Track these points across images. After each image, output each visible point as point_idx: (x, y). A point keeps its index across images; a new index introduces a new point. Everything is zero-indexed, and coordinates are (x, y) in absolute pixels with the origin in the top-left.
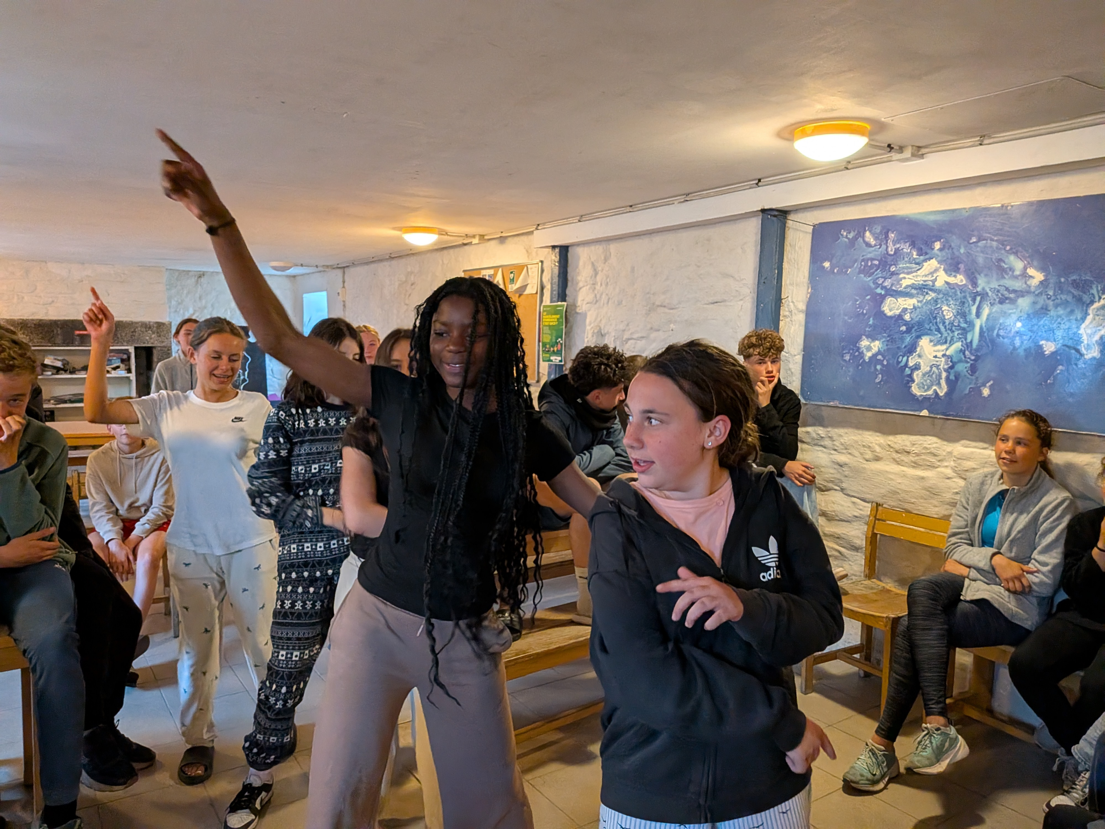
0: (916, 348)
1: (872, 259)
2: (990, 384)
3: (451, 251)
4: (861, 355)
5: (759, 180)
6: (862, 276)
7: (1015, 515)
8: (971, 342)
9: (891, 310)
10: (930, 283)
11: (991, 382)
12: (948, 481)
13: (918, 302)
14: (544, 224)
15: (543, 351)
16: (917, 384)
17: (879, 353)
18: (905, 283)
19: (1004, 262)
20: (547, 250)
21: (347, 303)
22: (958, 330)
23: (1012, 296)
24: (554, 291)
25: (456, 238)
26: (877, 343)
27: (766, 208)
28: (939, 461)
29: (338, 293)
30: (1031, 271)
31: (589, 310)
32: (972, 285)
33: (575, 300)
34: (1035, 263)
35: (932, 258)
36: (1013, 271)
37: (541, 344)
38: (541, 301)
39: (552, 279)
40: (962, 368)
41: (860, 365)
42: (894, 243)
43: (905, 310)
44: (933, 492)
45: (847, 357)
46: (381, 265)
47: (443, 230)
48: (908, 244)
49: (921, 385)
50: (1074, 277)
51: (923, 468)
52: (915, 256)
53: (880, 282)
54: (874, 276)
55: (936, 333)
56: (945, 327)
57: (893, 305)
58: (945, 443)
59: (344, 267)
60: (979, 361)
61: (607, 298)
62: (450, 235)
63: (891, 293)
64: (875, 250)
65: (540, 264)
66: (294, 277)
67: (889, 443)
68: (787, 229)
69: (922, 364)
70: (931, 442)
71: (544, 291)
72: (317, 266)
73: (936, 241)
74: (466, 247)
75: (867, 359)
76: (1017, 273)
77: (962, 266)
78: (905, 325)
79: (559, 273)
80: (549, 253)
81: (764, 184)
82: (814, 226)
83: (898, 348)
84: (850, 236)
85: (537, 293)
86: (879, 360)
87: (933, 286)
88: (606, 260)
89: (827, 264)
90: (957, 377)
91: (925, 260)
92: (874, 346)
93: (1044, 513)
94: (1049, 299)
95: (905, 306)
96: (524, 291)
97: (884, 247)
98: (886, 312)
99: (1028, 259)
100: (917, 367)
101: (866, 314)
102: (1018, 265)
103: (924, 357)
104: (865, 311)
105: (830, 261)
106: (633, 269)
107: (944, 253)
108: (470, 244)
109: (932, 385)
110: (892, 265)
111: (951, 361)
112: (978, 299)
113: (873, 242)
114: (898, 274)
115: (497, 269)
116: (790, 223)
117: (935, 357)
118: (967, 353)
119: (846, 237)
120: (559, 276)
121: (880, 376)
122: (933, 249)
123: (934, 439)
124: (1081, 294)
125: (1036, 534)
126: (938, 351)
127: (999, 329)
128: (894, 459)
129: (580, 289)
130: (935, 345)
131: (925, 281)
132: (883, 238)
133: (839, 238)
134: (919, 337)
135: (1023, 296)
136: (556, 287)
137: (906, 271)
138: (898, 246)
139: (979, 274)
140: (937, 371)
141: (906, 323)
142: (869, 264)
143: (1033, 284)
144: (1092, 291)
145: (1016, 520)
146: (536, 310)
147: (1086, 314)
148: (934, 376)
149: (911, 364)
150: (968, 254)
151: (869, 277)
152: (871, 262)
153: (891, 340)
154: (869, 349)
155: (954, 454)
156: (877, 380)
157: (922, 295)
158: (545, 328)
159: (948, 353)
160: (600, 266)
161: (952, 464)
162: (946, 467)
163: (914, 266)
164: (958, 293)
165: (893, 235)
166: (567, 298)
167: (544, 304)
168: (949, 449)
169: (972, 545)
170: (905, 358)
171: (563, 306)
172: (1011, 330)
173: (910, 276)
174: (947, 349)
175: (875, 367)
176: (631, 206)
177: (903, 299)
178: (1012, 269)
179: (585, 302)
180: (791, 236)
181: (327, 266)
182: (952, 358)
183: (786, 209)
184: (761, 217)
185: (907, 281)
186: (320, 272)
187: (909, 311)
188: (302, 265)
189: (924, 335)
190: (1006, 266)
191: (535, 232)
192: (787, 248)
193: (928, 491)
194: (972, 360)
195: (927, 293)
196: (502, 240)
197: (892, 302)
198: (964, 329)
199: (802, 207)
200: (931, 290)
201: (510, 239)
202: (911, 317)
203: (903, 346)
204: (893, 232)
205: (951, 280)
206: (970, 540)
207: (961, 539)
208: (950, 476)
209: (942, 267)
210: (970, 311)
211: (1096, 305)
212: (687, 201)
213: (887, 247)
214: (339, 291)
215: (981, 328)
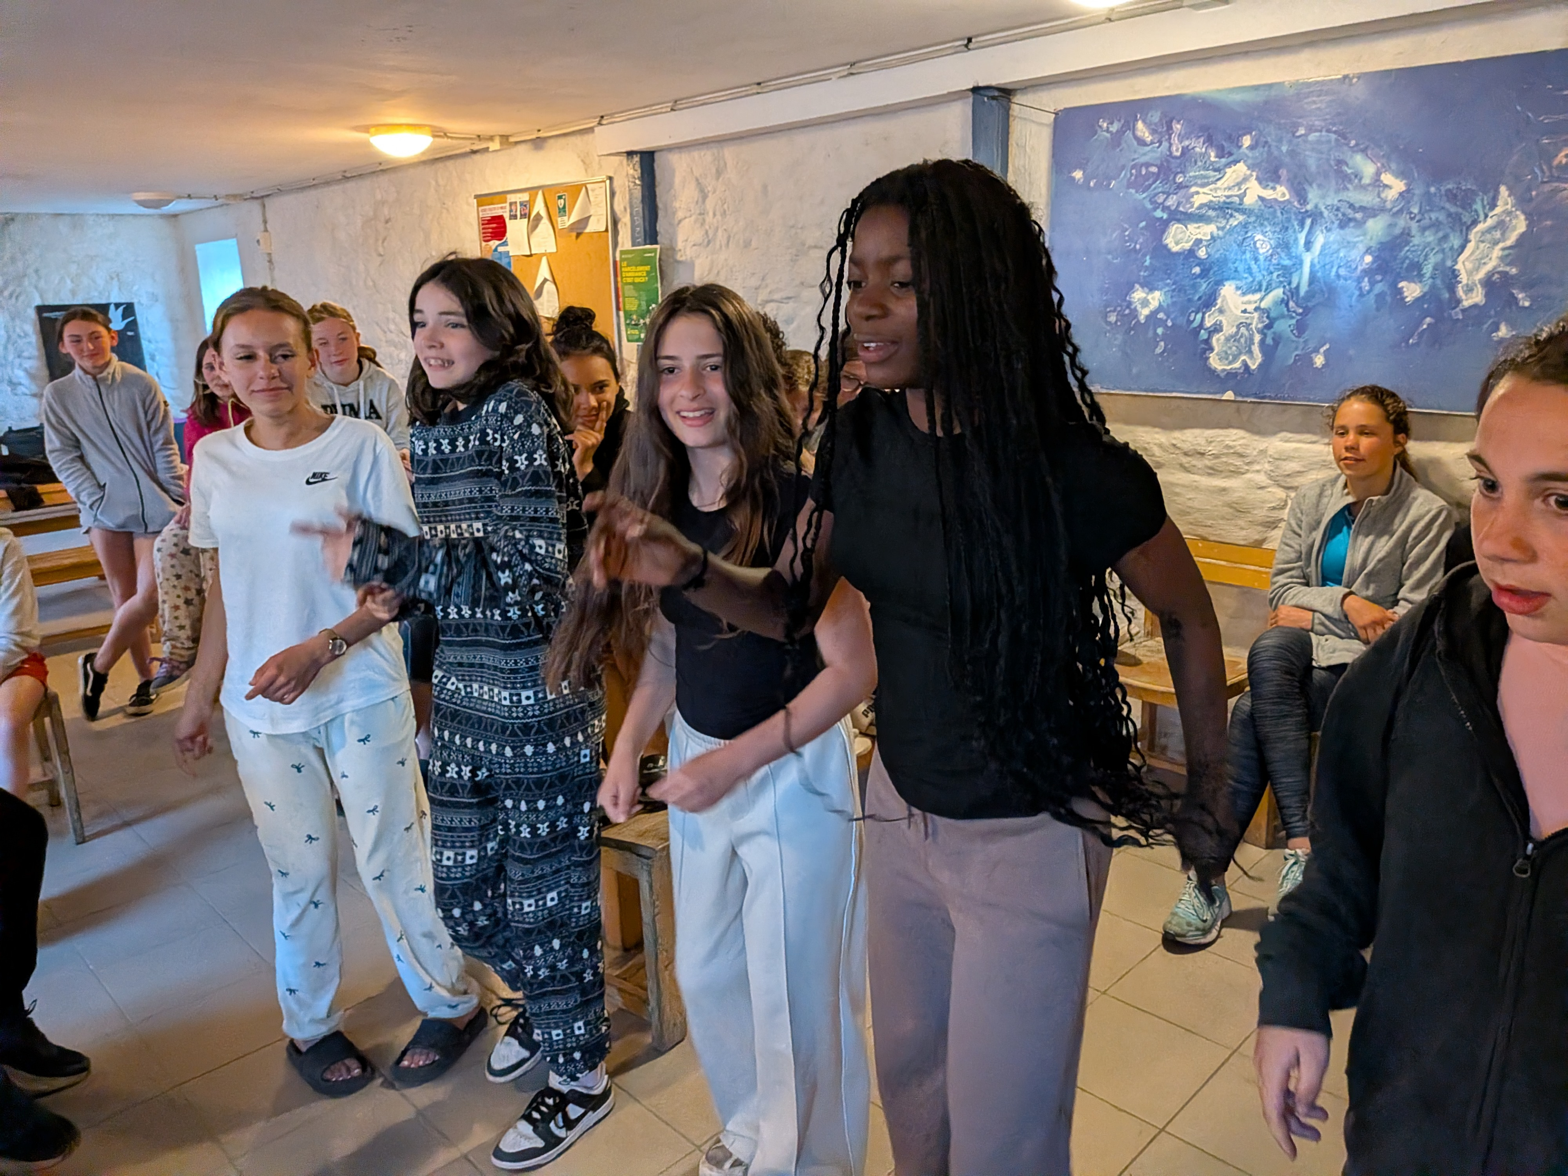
0: (1215, 299)
1: (1147, 165)
2: (1325, 348)
3: (450, 164)
4: (1134, 313)
5: (970, 40)
6: (1133, 191)
7: (1371, 538)
8: (1298, 287)
9: (1177, 243)
10: (1237, 200)
11: (1327, 346)
12: (1259, 492)
13: (1218, 228)
14: (611, 115)
15: (627, 325)
16: (1217, 354)
17: (1160, 309)
18: (1198, 200)
19: (1347, 165)
20: (617, 158)
21: (275, 258)
22: (1279, 270)
23: (1359, 216)
24: (638, 226)
25: (461, 141)
26: (1157, 294)
27: (981, 84)
28: (1248, 464)
29: (258, 241)
30: (1387, 178)
31: (698, 256)
32: (1299, 201)
33: (673, 239)
34: (1394, 166)
35: (1239, 162)
36: (1360, 180)
37: (622, 313)
38: (615, 244)
39: (631, 207)
40: (1284, 326)
41: (1132, 329)
42: (1181, 138)
43: (1198, 242)
44: (1239, 509)
45: (1113, 318)
46: (327, 191)
47: (440, 130)
48: (1202, 140)
49: (1223, 355)
50: (1450, 186)
51: (1223, 475)
52: (1213, 159)
53: (1160, 200)
54: (1150, 192)
55: (1246, 275)
56: (1259, 267)
57: (1180, 236)
58: (1257, 438)
59: (262, 197)
60: (1310, 315)
61: (726, 236)
62: (452, 138)
63: (1178, 217)
64: (1152, 151)
65: (608, 182)
66: (175, 216)
67: (1174, 442)
68: (1011, 119)
69: (1225, 323)
70: (1235, 437)
71: (619, 226)
72: (216, 197)
73: (1245, 135)
74: (477, 157)
75: (1142, 319)
76: (1366, 181)
77: (1283, 172)
78: (1197, 265)
79: (643, 196)
80: (621, 163)
81: (976, 45)
82: (1056, 114)
83: (1190, 300)
84: (1114, 128)
85: (607, 230)
86: (1161, 319)
87: (1240, 204)
88: (719, 173)
89: (1078, 175)
90: (1277, 340)
91: (1228, 165)
92: (1153, 299)
93: (1414, 533)
94: (1412, 219)
95: (1199, 237)
96: (585, 228)
97: (1165, 144)
98: (1170, 246)
99: (1384, 161)
100: (1217, 328)
101: (1140, 249)
102: (1368, 169)
103: (1228, 313)
104: (1138, 247)
105: (1082, 167)
106: (765, 187)
107: (1256, 153)
108: (486, 150)
109: (1240, 353)
110: (1178, 173)
111: (1268, 317)
112: (1308, 222)
113: (1148, 138)
114: (1187, 187)
115: (533, 192)
116: (1015, 109)
117: (1245, 311)
118: (1291, 304)
119: (1108, 131)
120: (643, 201)
121: (1162, 344)
122: (1240, 147)
123: (1241, 433)
124: (1460, 210)
125: (1404, 564)
126: (1249, 302)
127: (1339, 267)
128: (1181, 465)
129: (680, 221)
130: (1244, 294)
131: (1228, 197)
132: (1163, 131)
133: (1096, 133)
134: (1220, 283)
135: (1375, 216)
136: (639, 221)
137: (1199, 182)
138: (1187, 143)
139: (1311, 185)
140: (1246, 333)
141: (1200, 263)
142: (1144, 172)
143: (1390, 198)
144: (1474, 207)
145: (1372, 544)
146: (607, 258)
147: (1467, 241)
148: (1243, 340)
149: (1208, 323)
150: (1292, 153)
151: (1143, 192)
152: (1147, 168)
153: (1179, 289)
154: (1145, 303)
155: (1270, 453)
156: (1159, 350)
157: (1224, 218)
158: (627, 287)
159: (1263, 305)
160: (710, 184)
161: (1267, 467)
162: (1258, 471)
163: (1212, 173)
164: (1279, 214)
165: (1179, 126)
166: (659, 238)
167: (619, 249)
168: (1262, 446)
169: (1307, 584)
170: (1199, 316)
171: (655, 250)
172: (1356, 268)
173: (1206, 190)
174: (1262, 299)
175: (1155, 330)
176: (759, 84)
177: (1196, 225)
178: (1358, 175)
179: (690, 244)
180: (1018, 130)
181: (235, 196)
182: (1268, 313)
183: (1009, 87)
184: (971, 100)
185: (1201, 197)
186: (222, 205)
187: (1205, 243)
188: (189, 196)
189: (1227, 279)
190: (1349, 171)
191: (596, 129)
192: (1013, 150)
193: (1231, 507)
194: (1297, 314)
195: (1231, 216)
196: (538, 143)
197: (1179, 231)
198: (1285, 267)
199: (1033, 83)
200: (1237, 210)
201: (552, 141)
202: (1207, 253)
203: (1196, 298)
204: (1178, 122)
205: (1268, 194)
206: (1304, 577)
207: (1292, 577)
208: (1263, 484)
209: (1254, 174)
210: (1296, 239)
211: (1481, 227)
212: (852, 74)
213: (1171, 145)
214: (259, 236)
215: (1312, 265)
